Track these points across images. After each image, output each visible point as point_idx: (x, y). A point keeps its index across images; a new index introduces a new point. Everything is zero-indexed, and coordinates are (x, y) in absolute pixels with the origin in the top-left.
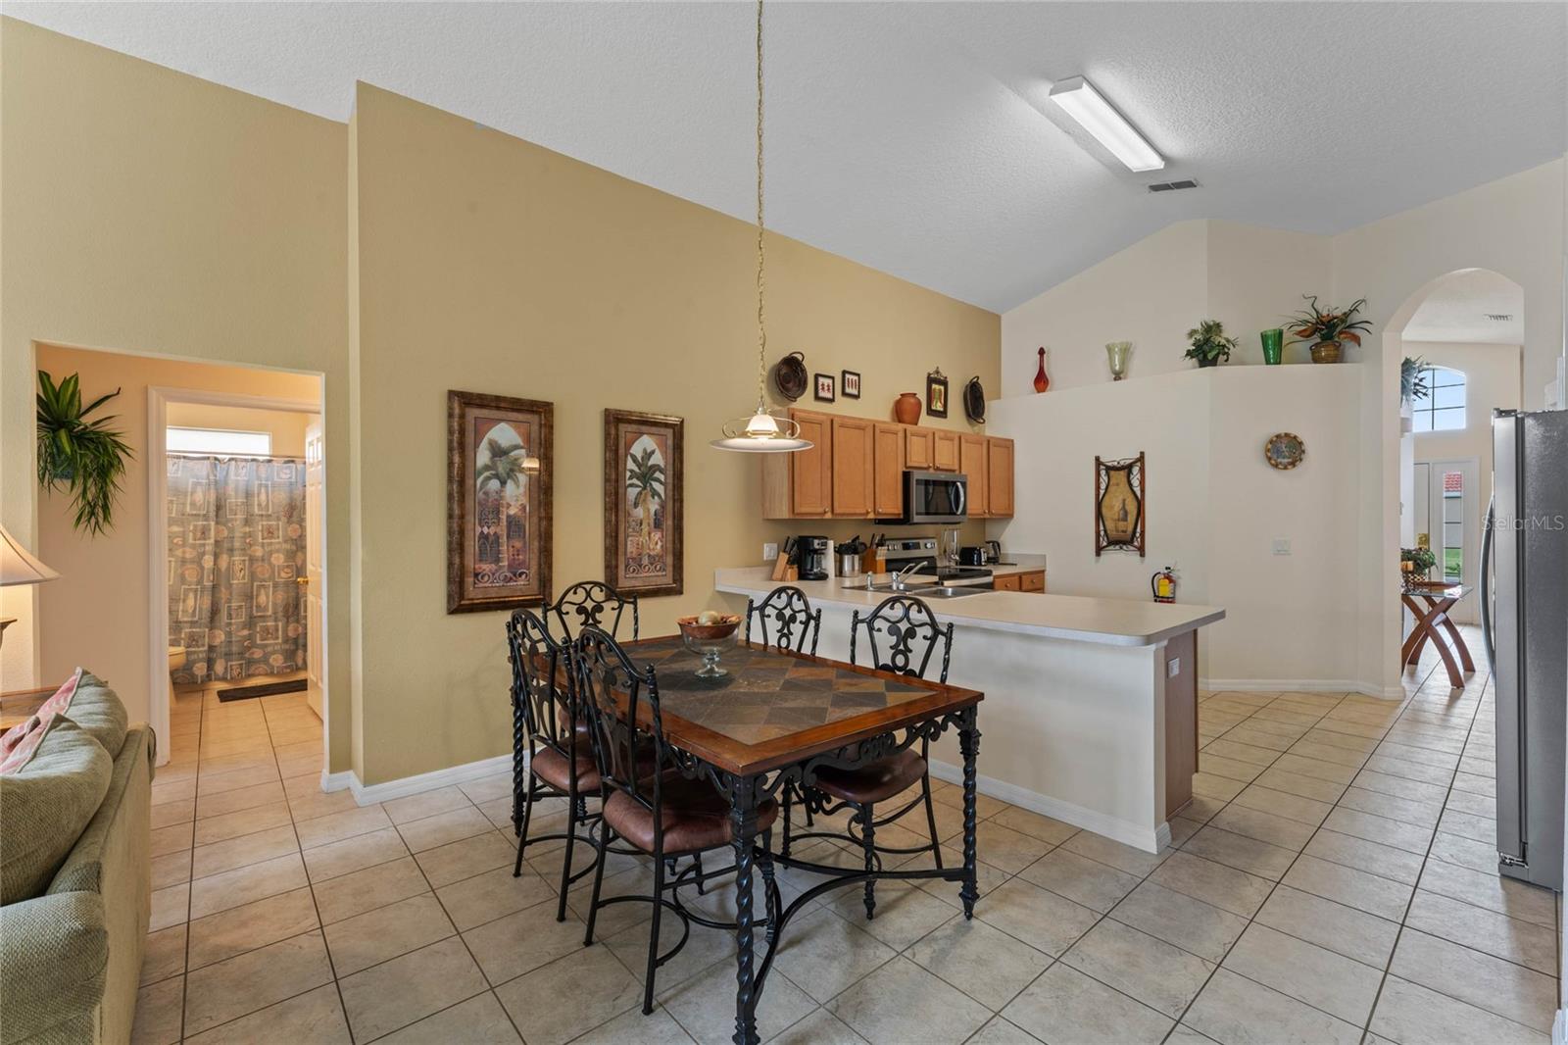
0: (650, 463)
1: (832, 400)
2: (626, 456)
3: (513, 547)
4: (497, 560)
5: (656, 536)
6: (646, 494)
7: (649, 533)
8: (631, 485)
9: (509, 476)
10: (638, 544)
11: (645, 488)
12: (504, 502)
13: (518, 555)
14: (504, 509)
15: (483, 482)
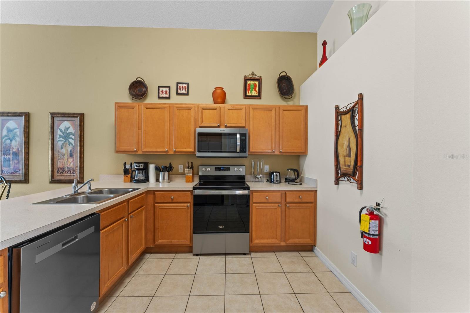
0: (68, 132)
1: (169, 98)
2: (57, 129)
3: (14, 162)
4: (9, 166)
5: (71, 160)
6: (66, 144)
7: (68, 159)
8: (60, 141)
9: (13, 139)
10: (63, 163)
11: (66, 141)
12: (12, 147)
13: (16, 165)
14: (12, 150)
15: (4, 141)
